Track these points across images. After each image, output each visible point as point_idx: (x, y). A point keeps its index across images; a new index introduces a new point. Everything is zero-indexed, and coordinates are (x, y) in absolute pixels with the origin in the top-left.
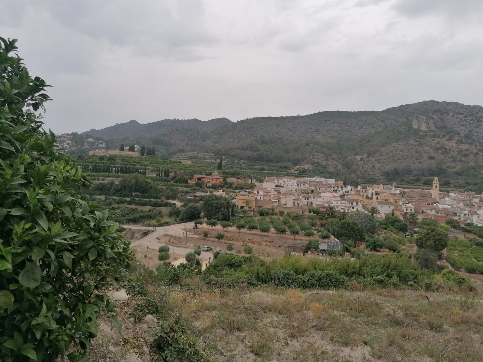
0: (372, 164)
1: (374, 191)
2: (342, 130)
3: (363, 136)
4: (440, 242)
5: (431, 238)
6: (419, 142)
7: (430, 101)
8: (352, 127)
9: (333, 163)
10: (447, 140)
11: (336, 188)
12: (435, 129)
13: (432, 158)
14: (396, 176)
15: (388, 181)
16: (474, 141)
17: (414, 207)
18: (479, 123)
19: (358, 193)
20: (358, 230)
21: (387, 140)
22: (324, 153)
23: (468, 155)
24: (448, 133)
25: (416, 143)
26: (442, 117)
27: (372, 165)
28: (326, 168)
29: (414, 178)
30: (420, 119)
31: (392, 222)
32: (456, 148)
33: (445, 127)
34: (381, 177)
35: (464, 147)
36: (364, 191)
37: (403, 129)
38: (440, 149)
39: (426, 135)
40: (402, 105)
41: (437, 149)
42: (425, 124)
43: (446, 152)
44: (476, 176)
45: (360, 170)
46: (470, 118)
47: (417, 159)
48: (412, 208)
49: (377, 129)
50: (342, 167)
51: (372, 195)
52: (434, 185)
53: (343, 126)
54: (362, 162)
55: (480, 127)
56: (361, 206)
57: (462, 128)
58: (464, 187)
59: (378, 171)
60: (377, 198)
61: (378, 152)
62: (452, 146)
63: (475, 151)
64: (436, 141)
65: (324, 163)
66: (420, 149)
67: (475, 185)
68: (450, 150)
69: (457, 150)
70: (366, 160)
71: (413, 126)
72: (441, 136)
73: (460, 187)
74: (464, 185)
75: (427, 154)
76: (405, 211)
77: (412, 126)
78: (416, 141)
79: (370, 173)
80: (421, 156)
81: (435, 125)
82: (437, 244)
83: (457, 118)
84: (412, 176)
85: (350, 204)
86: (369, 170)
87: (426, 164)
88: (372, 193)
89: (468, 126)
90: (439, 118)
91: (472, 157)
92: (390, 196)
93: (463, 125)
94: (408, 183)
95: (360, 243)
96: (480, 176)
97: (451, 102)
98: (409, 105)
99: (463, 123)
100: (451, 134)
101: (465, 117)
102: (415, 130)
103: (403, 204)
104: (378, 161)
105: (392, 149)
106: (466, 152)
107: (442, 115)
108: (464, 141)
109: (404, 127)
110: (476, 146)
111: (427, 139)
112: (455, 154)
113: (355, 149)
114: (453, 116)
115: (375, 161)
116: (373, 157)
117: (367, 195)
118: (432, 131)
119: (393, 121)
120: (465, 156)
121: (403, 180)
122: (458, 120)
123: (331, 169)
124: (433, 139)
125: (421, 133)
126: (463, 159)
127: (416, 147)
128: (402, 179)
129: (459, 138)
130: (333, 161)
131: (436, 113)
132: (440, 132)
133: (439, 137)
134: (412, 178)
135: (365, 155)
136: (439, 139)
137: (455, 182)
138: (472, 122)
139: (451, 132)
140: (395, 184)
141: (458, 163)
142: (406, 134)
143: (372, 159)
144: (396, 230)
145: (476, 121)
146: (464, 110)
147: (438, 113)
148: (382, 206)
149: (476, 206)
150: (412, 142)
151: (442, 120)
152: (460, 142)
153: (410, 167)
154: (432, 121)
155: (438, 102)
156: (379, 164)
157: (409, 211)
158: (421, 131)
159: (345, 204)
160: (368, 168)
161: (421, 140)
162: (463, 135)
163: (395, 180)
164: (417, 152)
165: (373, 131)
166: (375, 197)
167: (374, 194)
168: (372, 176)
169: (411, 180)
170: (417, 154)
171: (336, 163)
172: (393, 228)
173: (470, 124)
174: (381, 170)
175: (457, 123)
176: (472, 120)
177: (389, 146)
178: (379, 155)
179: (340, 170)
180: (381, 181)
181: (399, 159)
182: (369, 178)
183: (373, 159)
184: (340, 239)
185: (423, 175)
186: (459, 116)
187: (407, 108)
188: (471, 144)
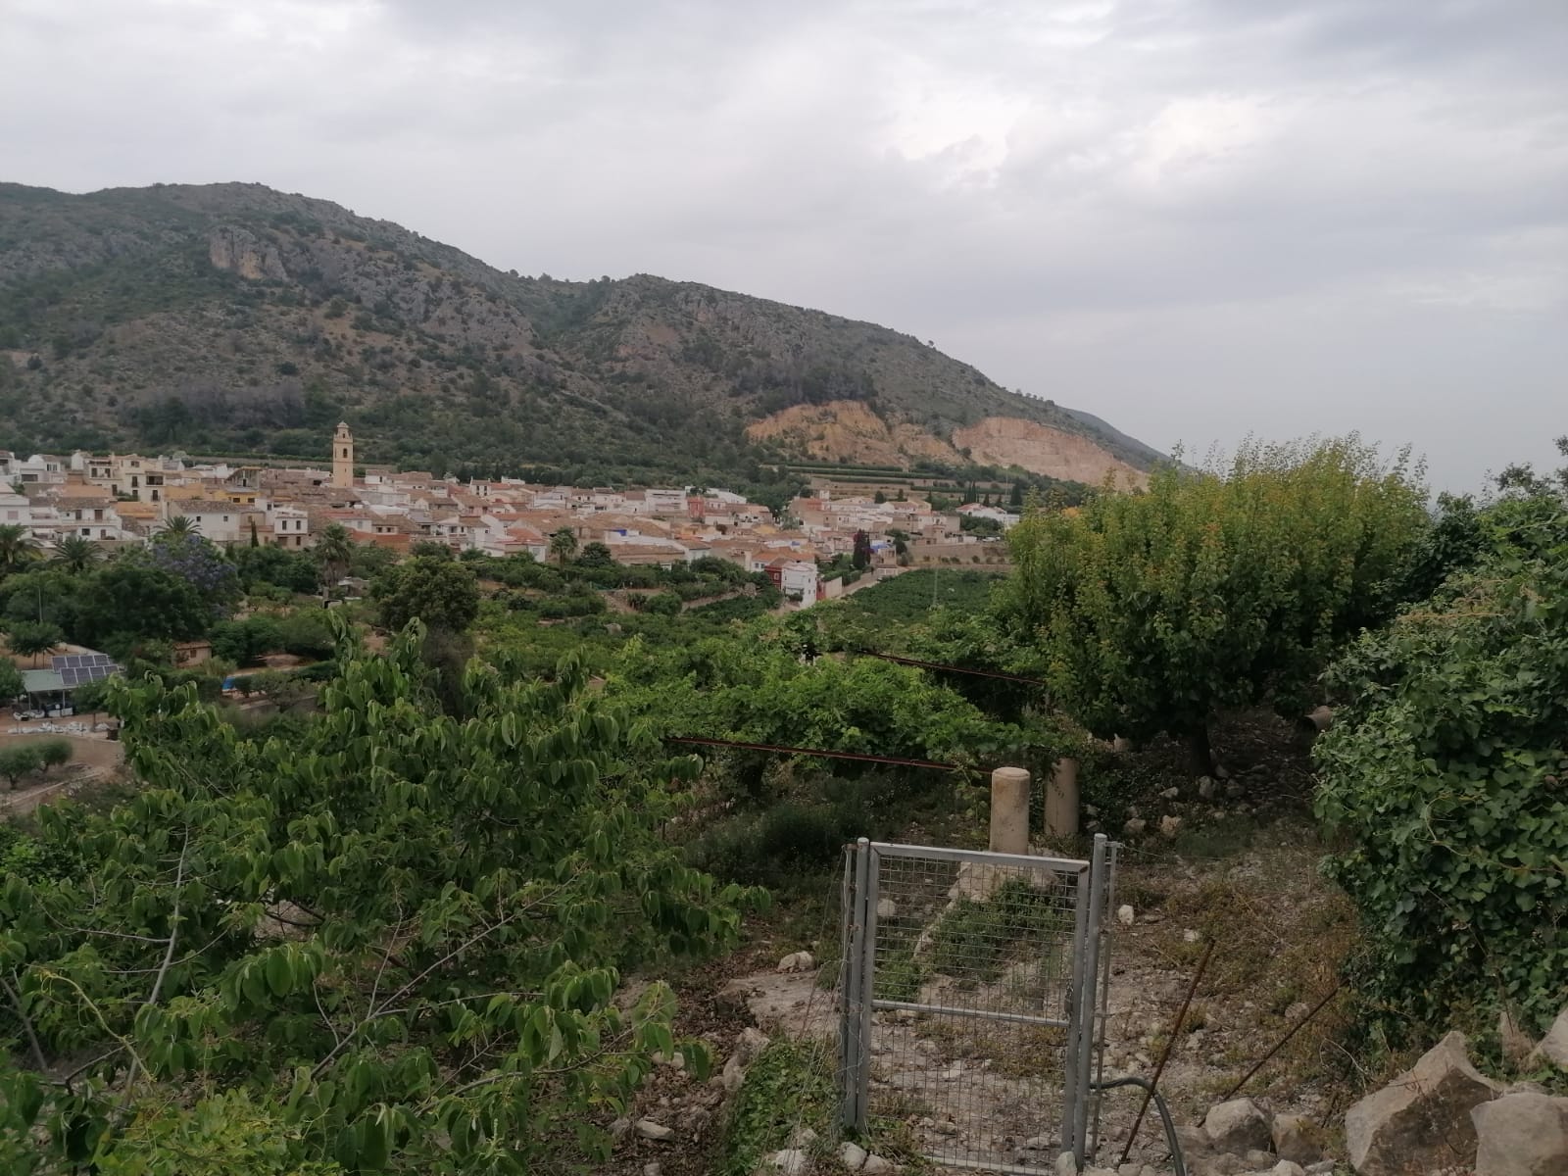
0: (80, 382)
1: (140, 470)
3: (22, 277)
6: (240, 316)
10: (328, 316)
12: (286, 279)
13: (288, 370)
14: (179, 427)
15: (152, 446)
16: (402, 325)
18: (411, 273)
19: (77, 479)
21: (125, 298)
23: (393, 365)
24: (328, 295)
25: (232, 320)
26: (304, 240)
27: (79, 387)
29: (242, 434)
30: (236, 240)
32: (355, 341)
33: (316, 275)
34: (122, 432)
35: (378, 340)
36: (101, 470)
37: (178, 267)
38: (312, 340)
39: (260, 295)
41: (300, 343)
42: (254, 256)
43: (327, 351)
44: (422, 427)
45: (31, 406)
46: (385, 255)
47: (241, 371)
49: (77, 257)
51: (135, 484)
54: (39, 377)
55: (416, 284)
56: (118, 522)
57: (367, 282)
58: (396, 460)
59: (109, 408)
60: (155, 497)
61: (97, 342)
62: (344, 337)
63: (410, 356)
64: (293, 317)
66: (248, 338)
67: (425, 452)
68: (339, 347)
69: (359, 349)
70: (53, 368)
71: (214, 259)
72: (307, 302)
73: (385, 459)
74: (394, 453)
75: (271, 357)
77: (209, 260)
78: (231, 313)
79: (79, 416)
80: (252, 363)
81: (284, 265)
83: (349, 251)
84: (232, 426)
86: (71, 405)
87: (272, 389)
88: (135, 479)
89: (382, 279)
90: (295, 244)
91: (402, 372)
92: (204, 485)
93: (367, 275)
96: (431, 428)
99: (367, 269)
100: (335, 298)
101: (370, 249)
102: (222, 275)
104: (106, 373)
105: (150, 331)
106: (387, 358)
107: (303, 234)
108: (374, 322)
109: (180, 261)
110: (409, 342)
112: (355, 361)
114: (337, 242)
115: (91, 372)
116: (82, 357)
118: (279, 284)
119: (133, 237)
120: (384, 367)
121: (205, 441)
122: (353, 255)
124: (285, 308)
125: (244, 287)
126: (380, 377)
127: (234, 331)
128: (200, 436)
129: (360, 314)
131: (285, 226)
132: (301, 287)
133: (301, 304)
134: (233, 434)
135: (46, 352)
136: (303, 312)
137: (367, 444)
138: (391, 266)
139: (335, 292)
140: (183, 455)
141: (367, 388)
142: (191, 286)
143: (81, 366)
145: (401, 266)
146: (356, 229)
147: (289, 227)
150: (216, 314)
151: (305, 250)
152: (362, 325)
153: (222, 394)
154: (273, 250)
156: (107, 383)
157: (291, 528)
158: (243, 278)
160: (66, 398)
161: (247, 309)
162: (371, 306)
163: (178, 441)
164: (238, 349)
165: (61, 265)
166: (145, 492)
167: (142, 480)
168: (88, 427)
169: (231, 440)
170: (238, 356)
173: (387, 274)
174: (118, 407)
175: (351, 266)
176: (390, 260)
177: (139, 322)
178: (102, 351)
181: (179, 369)
182: (76, 434)
183: (84, 364)
185: (267, 423)
186: (352, 243)
187: (177, 197)
188: (396, 334)
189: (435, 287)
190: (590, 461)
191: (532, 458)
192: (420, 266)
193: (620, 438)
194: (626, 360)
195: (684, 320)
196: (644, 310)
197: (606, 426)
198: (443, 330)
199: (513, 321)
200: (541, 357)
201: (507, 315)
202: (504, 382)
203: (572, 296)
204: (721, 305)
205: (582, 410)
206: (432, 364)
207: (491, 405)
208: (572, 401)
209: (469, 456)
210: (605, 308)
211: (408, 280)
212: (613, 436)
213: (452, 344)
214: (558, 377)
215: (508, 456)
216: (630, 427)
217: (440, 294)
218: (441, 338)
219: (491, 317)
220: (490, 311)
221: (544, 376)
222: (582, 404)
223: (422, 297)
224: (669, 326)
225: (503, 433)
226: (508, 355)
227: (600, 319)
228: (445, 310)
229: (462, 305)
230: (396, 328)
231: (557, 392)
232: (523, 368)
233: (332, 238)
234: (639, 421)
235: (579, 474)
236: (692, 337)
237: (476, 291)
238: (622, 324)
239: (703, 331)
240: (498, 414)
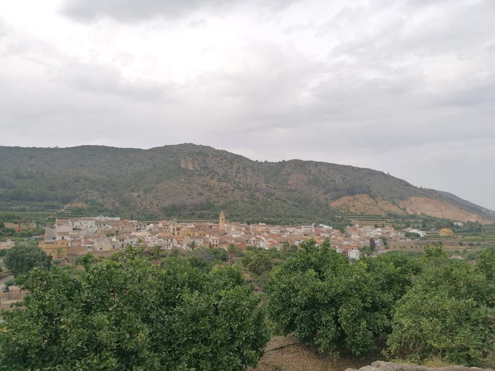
0: (150, 200)
1: (175, 227)
2: (110, 166)
3: (133, 172)
4: (268, 265)
6: (188, 180)
7: (189, 144)
9: (109, 200)
10: (210, 179)
11: (139, 226)
12: (200, 169)
13: (201, 194)
14: (174, 212)
15: (167, 217)
16: (230, 180)
18: (232, 165)
21: (160, 177)
22: (98, 190)
23: (227, 191)
24: (210, 173)
25: (186, 181)
27: (150, 202)
28: (103, 206)
29: (190, 213)
30: (187, 160)
32: (218, 185)
33: (207, 168)
34: (160, 213)
35: (224, 184)
36: (166, 227)
37: (173, 168)
38: (207, 186)
39: (194, 174)
40: (166, 146)
41: (204, 186)
42: (192, 164)
43: (211, 188)
44: (236, 208)
45: (138, 207)
46: (225, 161)
47: (189, 195)
48: (218, 239)
49: (147, 166)
50: (120, 204)
52: (221, 218)
53: (111, 162)
54: (140, 199)
55: (233, 168)
56: (176, 242)
57: (220, 169)
58: (230, 218)
59: (157, 207)
60: (178, 234)
61: (154, 189)
62: (214, 184)
63: (232, 188)
64: (202, 179)
65: (100, 201)
66: (190, 186)
67: (237, 216)
68: (214, 187)
69: (218, 187)
70: (143, 197)
71: (181, 165)
72: (205, 175)
74: (229, 217)
75: (196, 191)
77: (180, 165)
78: (186, 179)
79: (149, 209)
80: (192, 193)
81: (199, 165)
83: (215, 160)
84: (187, 211)
85: (166, 241)
86: (148, 207)
87: (198, 200)
88: (174, 229)
89: (224, 167)
90: (202, 160)
91: (230, 193)
93: (220, 167)
94: (185, 217)
96: (238, 209)
97: (205, 146)
98: (172, 146)
99: (220, 165)
100: (212, 173)
101: (221, 159)
102: (184, 169)
104: (156, 197)
105: (166, 186)
106: (226, 189)
107: (204, 157)
108: (222, 179)
109: (173, 166)
110: (232, 184)
111: (195, 177)
112: (218, 190)
113: (130, 186)
114: (213, 158)
115: (152, 197)
116: (150, 193)
118: (198, 171)
119: (160, 160)
120: (225, 192)
121: (180, 215)
122: (217, 161)
123: (109, 208)
124: (199, 177)
125: (189, 172)
126: (224, 195)
127: (187, 184)
128: (179, 214)
129: (219, 177)
130: (109, 198)
131: (200, 155)
132: (203, 171)
133: (204, 176)
134: (188, 213)
135: (142, 193)
136: (204, 178)
138: (227, 164)
141: (221, 198)
142: (176, 173)
145: (229, 163)
146: (215, 153)
150: (183, 180)
151: (204, 161)
152: (220, 180)
153: (185, 202)
154: (196, 162)
155: (195, 145)
156: (156, 200)
158: (189, 170)
160: (146, 205)
161: (190, 178)
162: (221, 175)
163: (174, 215)
164: (188, 189)
165: (143, 169)
166: (176, 232)
167: (176, 229)
168: (152, 212)
169: (187, 214)
170: (188, 191)
171: (113, 200)
173: (226, 166)
174: (159, 207)
175: (216, 164)
176: (226, 162)
177: (164, 183)
178: (155, 192)
179: (118, 208)
180: (161, 217)
181: (173, 196)
182: (149, 214)
183: (150, 195)
185: (196, 209)
186: (216, 158)
187: (171, 149)
188: (228, 182)
189: (238, 169)
190: (283, 217)
191: (267, 217)
192: (234, 163)
194: (291, 185)
195: (309, 172)
196: (296, 170)
197: (287, 206)
198: (241, 180)
199: (259, 176)
200: (267, 186)
201: (258, 175)
202: (257, 194)
203: (274, 166)
204: (319, 167)
205: (280, 201)
206: (238, 190)
207: (254, 201)
208: (277, 199)
209: (249, 217)
211: (231, 167)
212: (289, 209)
213: (243, 184)
214: (273, 192)
215: (260, 216)
216: (294, 205)
217: (239, 171)
218: (240, 183)
219: (254, 176)
220: (253, 174)
221: (269, 192)
222: (280, 200)
223: (234, 172)
224: (304, 174)
225: (258, 209)
226: (258, 186)
228: (241, 175)
229: (246, 173)
230: (228, 180)
231: (272, 196)
232: (262, 190)
233: (211, 157)
234: (297, 204)
236: (311, 177)
237: (249, 169)
238: (290, 174)
239: (314, 175)
240: (256, 204)
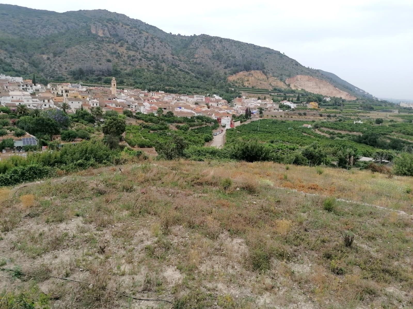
0: (59, 63)
1: (63, 89)
2: (24, 27)
3: (47, 35)
5: (114, 126)
6: (98, 46)
7: (103, 10)
8: (34, 25)
9: (18, 61)
10: (120, 46)
11: (25, 87)
12: (109, 36)
13: (109, 61)
14: (81, 75)
15: (75, 80)
16: (138, 49)
17: (98, 102)
18: (141, 34)
19: (48, 91)
20: (53, 125)
21: (70, 41)
22: (6, 50)
23: (135, 60)
24: (120, 41)
25: (96, 47)
26: (114, 26)
27: (58, 65)
28: (11, 66)
29: (97, 78)
30: (97, 26)
31: (82, 116)
32: (126, 53)
33: (117, 35)
34: (68, 76)
35: (132, 53)
36: (54, 89)
37: (83, 33)
38: (115, 53)
39: (103, 41)
41: (112, 53)
42: (101, 30)
43: (119, 56)
44: (141, 77)
45: (47, 69)
46: (136, 29)
47: (97, 61)
48: (97, 102)
49: (60, 30)
50: (29, 65)
51: (62, 92)
52: (113, 84)
53: (24, 23)
54: (49, 62)
55: (142, 38)
56: (53, 103)
57: (130, 37)
58: (134, 85)
59: (65, 70)
60: (67, 96)
61: (63, 53)
62: (123, 52)
63: (139, 57)
64: (111, 47)
65: (8, 61)
66: (99, 52)
67: (141, 83)
68: (122, 55)
69: (127, 55)
70: (52, 59)
71: (92, 31)
72: (114, 42)
73: (131, 85)
74: (133, 84)
75: (105, 57)
76: (92, 106)
78: (95, 45)
79: (58, 72)
80: (100, 59)
81: (109, 33)
82: (119, 130)
83: (125, 28)
84: (94, 75)
85: (42, 101)
86: (56, 69)
87: (105, 66)
88: (62, 91)
89: (133, 36)
90: (112, 27)
91: (137, 62)
92: (78, 93)
93: (130, 35)
94: (92, 81)
95: (55, 136)
96: (143, 77)
98: (87, 11)
99: (130, 34)
100: (122, 41)
101: (131, 28)
102: (94, 35)
103: (90, 100)
104: (65, 61)
105: (76, 50)
106: (134, 58)
107: (114, 24)
108: (131, 48)
109: (84, 31)
110: (140, 53)
112: (126, 58)
113: (40, 48)
114: (122, 26)
115: (61, 61)
116: (59, 57)
117: (57, 93)
118: (107, 38)
119: (74, 24)
120: (133, 60)
121: (88, 79)
122: (126, 30)
123: (17, 68)
124: (109, 44)
125: (99, 38)
126: (132, 63)
127: (96, 50)
128: (87, 78)
129: (127, 46)
130: (18, 59)
131: (109, 22)
132: (113, 39)
133: (113, 43)
135: (51, 55)
136: (113, 45)
137: (127, 81)
138: (136, 33)
139: (122, 40)
140: (81, 83)
141: (128, 66)
142: (86, 38)
143: (58, 59)
144: (86, 122)
145: (138, 33)
146: (130, 22)
147: (111, 22)
148: (72, 103)
149: (142, 99)
150: (92, 46)
151: (114, 28)
152: (128, 49)
153: (92, 67)
154: (106, 29)
155: (110, 12)
156: (65, 64)
157: (95, 105)
158: (99, 36)
159: (37, 101)
161: (100, 45)
162: (130, 43)
163: (81, 79)
164: (97, 55)
165: (56, 32)
166: (65, 94)
167: (64, 91)
168: (60, 75)
169: (94, 79)
170: (97, 57)
171: (22, 61)
172: (83, 120)
173: (135, 35)
174: (67, 70)
175: (126, 33)
176: (136, 31)
177: (73, 48)
178: (64, 55)
179: (27, 69)
180: (69, 80)
181: (82, 60)
182: (57, 77)
183: (60, 59)
184: (36, 135)
185: (103, 75)
186: (126, 26)
187: (85, 14)
188: (136, 51)
189: (147, 38)
190: (183, 87)
191: (168, 85)
192: (143, 32)
193: (192, 80)
194: (197, 58)
195: (213, 47)
196: (202, 45)
197: (189, 77)
198: (148, 50)
199: (166, 48)
200: (173, 58)
201: (165, 46)
202: (163, 65)
203: (185, 40)
204: (224, 43)
205: (183, 72)
206: (145, 60)
207: (159, 71)
208: (180, 70)
209: (152, 85)
210: (193, 44)
211: (140, 37)
212: (190, 80)
213: (151, 54)
214: (177, 63)
215: (162, 85)
216: (195, 77)
217: (148, 41)
218: (148, 53)
219: (161, 47)
220: (161, 45)
221: (174, 63)
222: (183, 71)
223: (143, 41)
224: (209, 49)
225: (161, 79)
226: (165, 57)
227: (191, 47)
228: (149, 45)
229: (154, 43)
230: (137, 50)
231: (177, 67)
232: (168, 61)
233: (121, 25)
234: (198, 76)
235: (180, 90)
236: (215, 52)
237: (157, 39)
238: (197, 48)
239: (218, 50)
240: (161, 73)
